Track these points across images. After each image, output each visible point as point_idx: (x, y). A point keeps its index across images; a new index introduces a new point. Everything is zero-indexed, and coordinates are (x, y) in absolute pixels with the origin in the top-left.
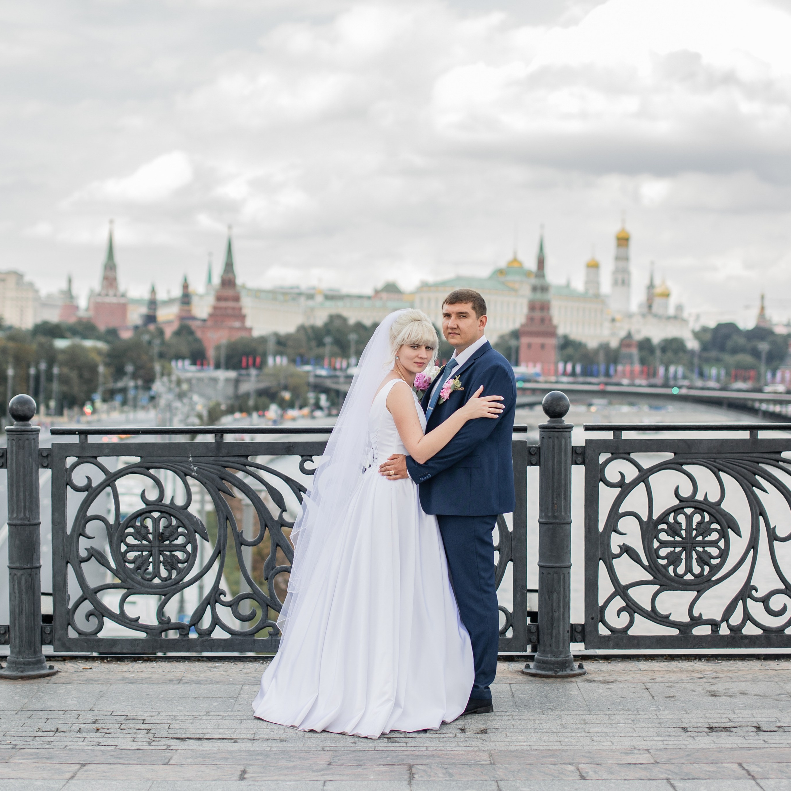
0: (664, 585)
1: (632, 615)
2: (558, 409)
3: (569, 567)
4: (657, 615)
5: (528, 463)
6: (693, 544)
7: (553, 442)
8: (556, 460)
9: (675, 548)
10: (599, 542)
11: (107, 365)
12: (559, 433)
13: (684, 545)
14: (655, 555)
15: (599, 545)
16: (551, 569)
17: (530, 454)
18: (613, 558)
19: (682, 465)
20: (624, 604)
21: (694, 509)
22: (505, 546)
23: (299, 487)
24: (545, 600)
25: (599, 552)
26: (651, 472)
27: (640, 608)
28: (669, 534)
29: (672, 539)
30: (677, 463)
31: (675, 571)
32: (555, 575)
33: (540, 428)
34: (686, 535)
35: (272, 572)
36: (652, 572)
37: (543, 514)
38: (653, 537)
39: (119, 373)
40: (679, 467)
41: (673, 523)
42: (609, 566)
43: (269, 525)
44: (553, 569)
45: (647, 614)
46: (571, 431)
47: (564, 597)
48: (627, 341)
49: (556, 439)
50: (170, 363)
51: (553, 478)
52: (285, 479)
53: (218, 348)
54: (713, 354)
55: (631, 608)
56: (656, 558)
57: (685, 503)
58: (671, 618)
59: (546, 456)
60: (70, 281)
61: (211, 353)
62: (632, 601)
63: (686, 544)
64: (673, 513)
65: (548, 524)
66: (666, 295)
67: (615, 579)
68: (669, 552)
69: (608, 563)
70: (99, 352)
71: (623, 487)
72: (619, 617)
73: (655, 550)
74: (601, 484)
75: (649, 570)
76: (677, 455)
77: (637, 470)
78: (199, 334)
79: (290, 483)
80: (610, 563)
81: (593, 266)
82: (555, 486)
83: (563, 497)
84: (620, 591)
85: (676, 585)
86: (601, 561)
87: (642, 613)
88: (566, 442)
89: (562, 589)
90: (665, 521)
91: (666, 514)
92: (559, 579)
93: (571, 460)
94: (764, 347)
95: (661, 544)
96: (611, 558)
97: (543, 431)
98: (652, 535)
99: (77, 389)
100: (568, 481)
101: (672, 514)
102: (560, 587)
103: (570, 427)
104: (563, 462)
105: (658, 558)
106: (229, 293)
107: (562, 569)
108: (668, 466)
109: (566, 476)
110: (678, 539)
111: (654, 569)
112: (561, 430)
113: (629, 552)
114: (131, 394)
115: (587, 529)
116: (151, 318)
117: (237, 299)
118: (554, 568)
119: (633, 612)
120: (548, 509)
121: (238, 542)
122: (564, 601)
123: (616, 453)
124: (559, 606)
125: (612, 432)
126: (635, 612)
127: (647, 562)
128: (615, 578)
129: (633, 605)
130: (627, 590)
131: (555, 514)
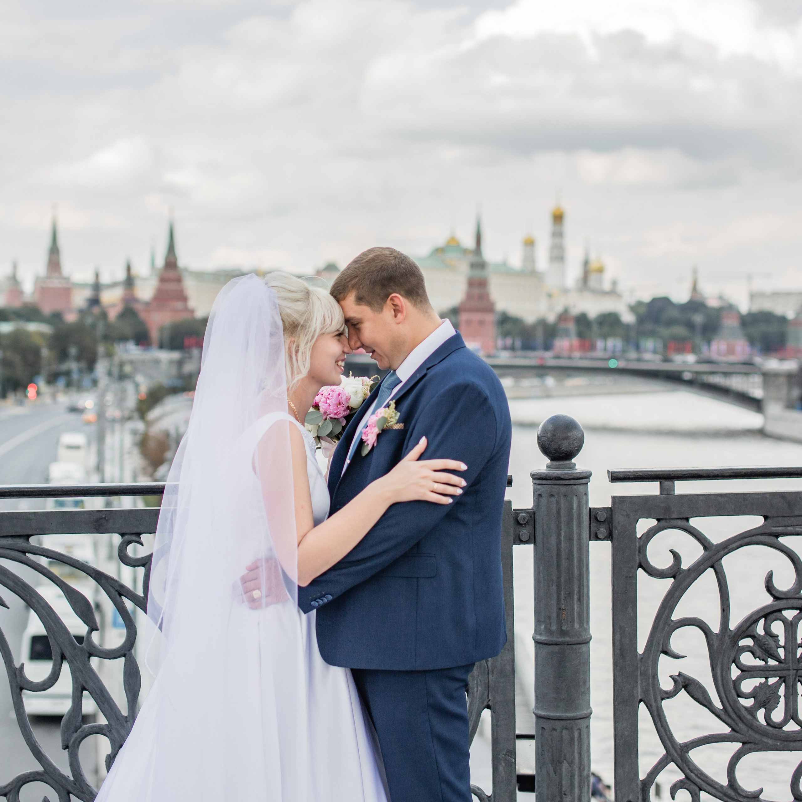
0: (750, 743)
1: (696, 794)
2: (565, 446)
3: (588, 717)
4: (739, 794)
5: (514, 540)
6: (797, 670)
7: (558, 502)
8: (563, 534)
9: (767, 678)
10: (639, 674)
11: (51, 347)
12: (568, 487)
13: (784, 673)
14: (734, 692)
15: (639, 677)
16: (557, 722)
17: (518, 523)
18: (662, 699)
19: (777, 536)
20: (682, 776)
21: (798, 611)
22: (477, 683)
23: (118, 588)
24: (548, 774)
25: (639, 690)
26: (726, 550)
27: (711, 782)
28: (758, 655)
29: (762, 663)
30: (770, 534)
31: (767, 717)
32: (565, 732)
33: (534, 479)
34: (785, 655)
35: (75, 735)
36: (730, 721)
37: (543, 627)
38: (731, 661)
39: (63, 355)
40: (771, 539)
41: (763, 636)
42: (656, 713)
43: (67, 654)
44: (562, 722)
45: (721, 792)
46: (587, 484)
47: (580, 768)
48: (564, 316)
49: (562, 499)
50: (113, 345)
51: (559, 566)
52: (93, 575)
53: (162, 330)
54: (649, 326)
55: (695, 784)
56: (736, 696)
57: (785, 601)
58: (762, 797)
59: (545, 527)
60: (15, 267)
61: (155, 334)
62: (695, 772)
63: (786, 672)
64: (764, 619)
65: (550, 644)
66: (600, 270)
67: (667, 735)
68: (758, 685)
69: (654, 708)
70: (42, 335)
71: (678, 577)
72: (673, 798)
73: (734, 682)
74: (640, 572)
75: (723, 716)
76: (769, 520)
77: (701, 547)
78: (143, 316)
79: (103, 581)
80: (657, 707)
81: (530, 243)
82: (563, 580)
83: (576, 597)
84: (675, 755)
85: (770, 742)
86: (642, 704)
87: (713, 791)
88: (579, 502)
89: (576, 755)
90: (752, 634)
91: (752, 621)
92: (572, 739)
93: (588, 532)
94: (698, 319)
95: (744, 673)
96: (660, 699)
97: (539, 484)
98: (729, 658)
99: (20, 372)
100: (585, 569)
101: (762, 621)
102: (573, 752)
103: (586, 477)
104: (575, 537)
105: (739, 696)
106: (171, 274)
107: (577, 721)
108: (754, 539)
109: (580, 560)
110: (772, 662)
111: (734, 716)
112: (572, 482)
113: (690, 688)
114: (75, 376)
115: (618, 651)
116: (95, 301)
117: (179, 280)
118: (562, 720)
119: (697, 789)
120: (550, 618)
121: (14, 685)
122: (580, 776)
123: (666, 519)
124: (572, 785)
125: (658, 483)
126: (701, 790)
127: (720, 704)
128: (666, 733)
129: (699, 778)
130: (688, 752)
131: (564, 628)
